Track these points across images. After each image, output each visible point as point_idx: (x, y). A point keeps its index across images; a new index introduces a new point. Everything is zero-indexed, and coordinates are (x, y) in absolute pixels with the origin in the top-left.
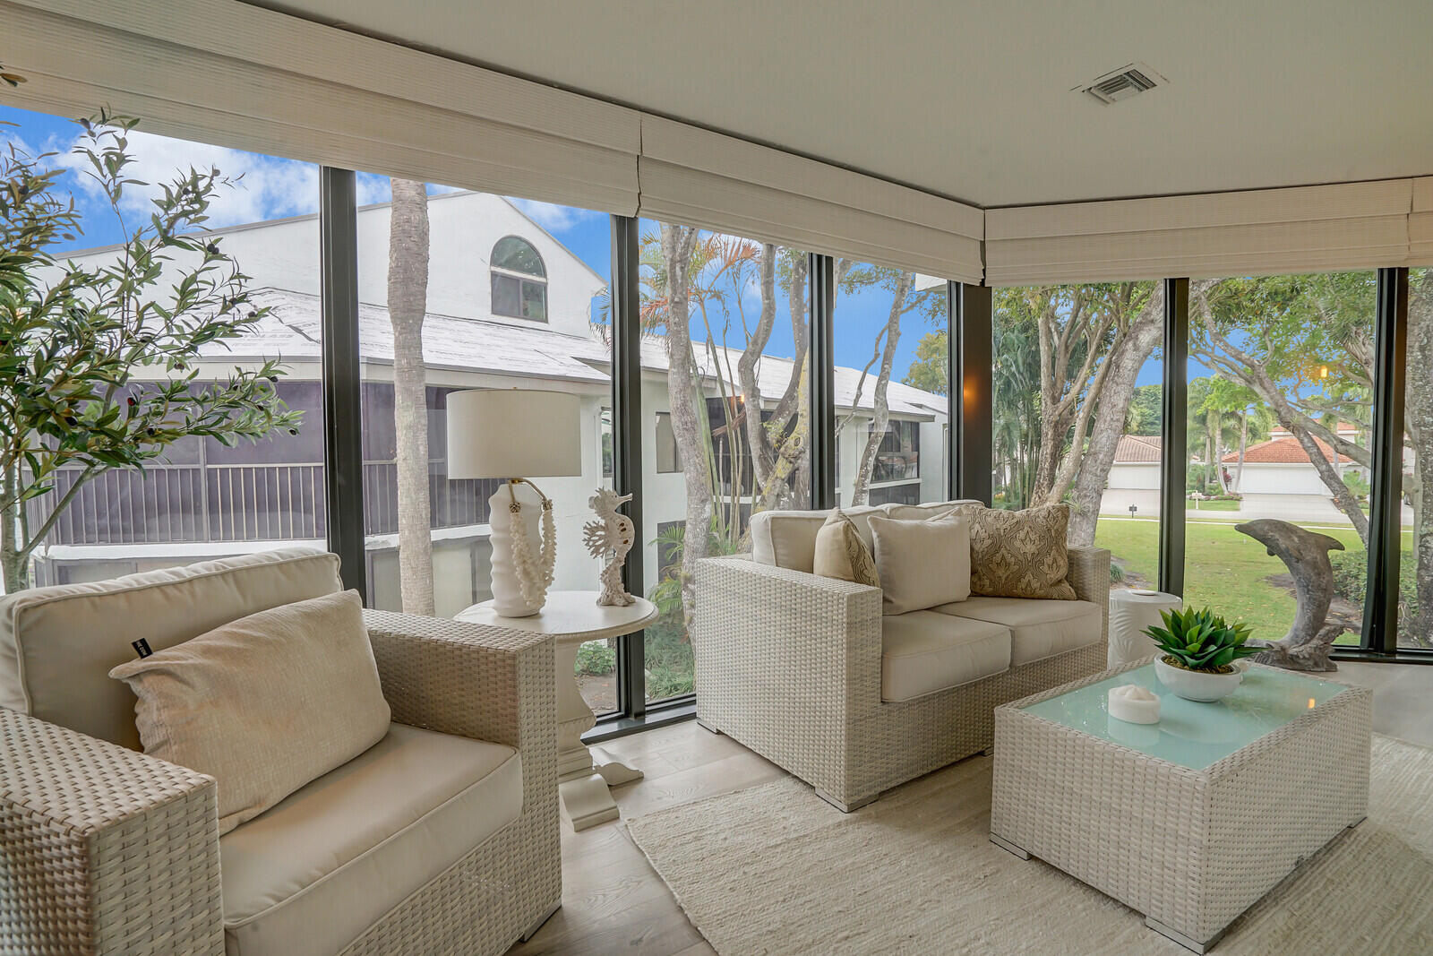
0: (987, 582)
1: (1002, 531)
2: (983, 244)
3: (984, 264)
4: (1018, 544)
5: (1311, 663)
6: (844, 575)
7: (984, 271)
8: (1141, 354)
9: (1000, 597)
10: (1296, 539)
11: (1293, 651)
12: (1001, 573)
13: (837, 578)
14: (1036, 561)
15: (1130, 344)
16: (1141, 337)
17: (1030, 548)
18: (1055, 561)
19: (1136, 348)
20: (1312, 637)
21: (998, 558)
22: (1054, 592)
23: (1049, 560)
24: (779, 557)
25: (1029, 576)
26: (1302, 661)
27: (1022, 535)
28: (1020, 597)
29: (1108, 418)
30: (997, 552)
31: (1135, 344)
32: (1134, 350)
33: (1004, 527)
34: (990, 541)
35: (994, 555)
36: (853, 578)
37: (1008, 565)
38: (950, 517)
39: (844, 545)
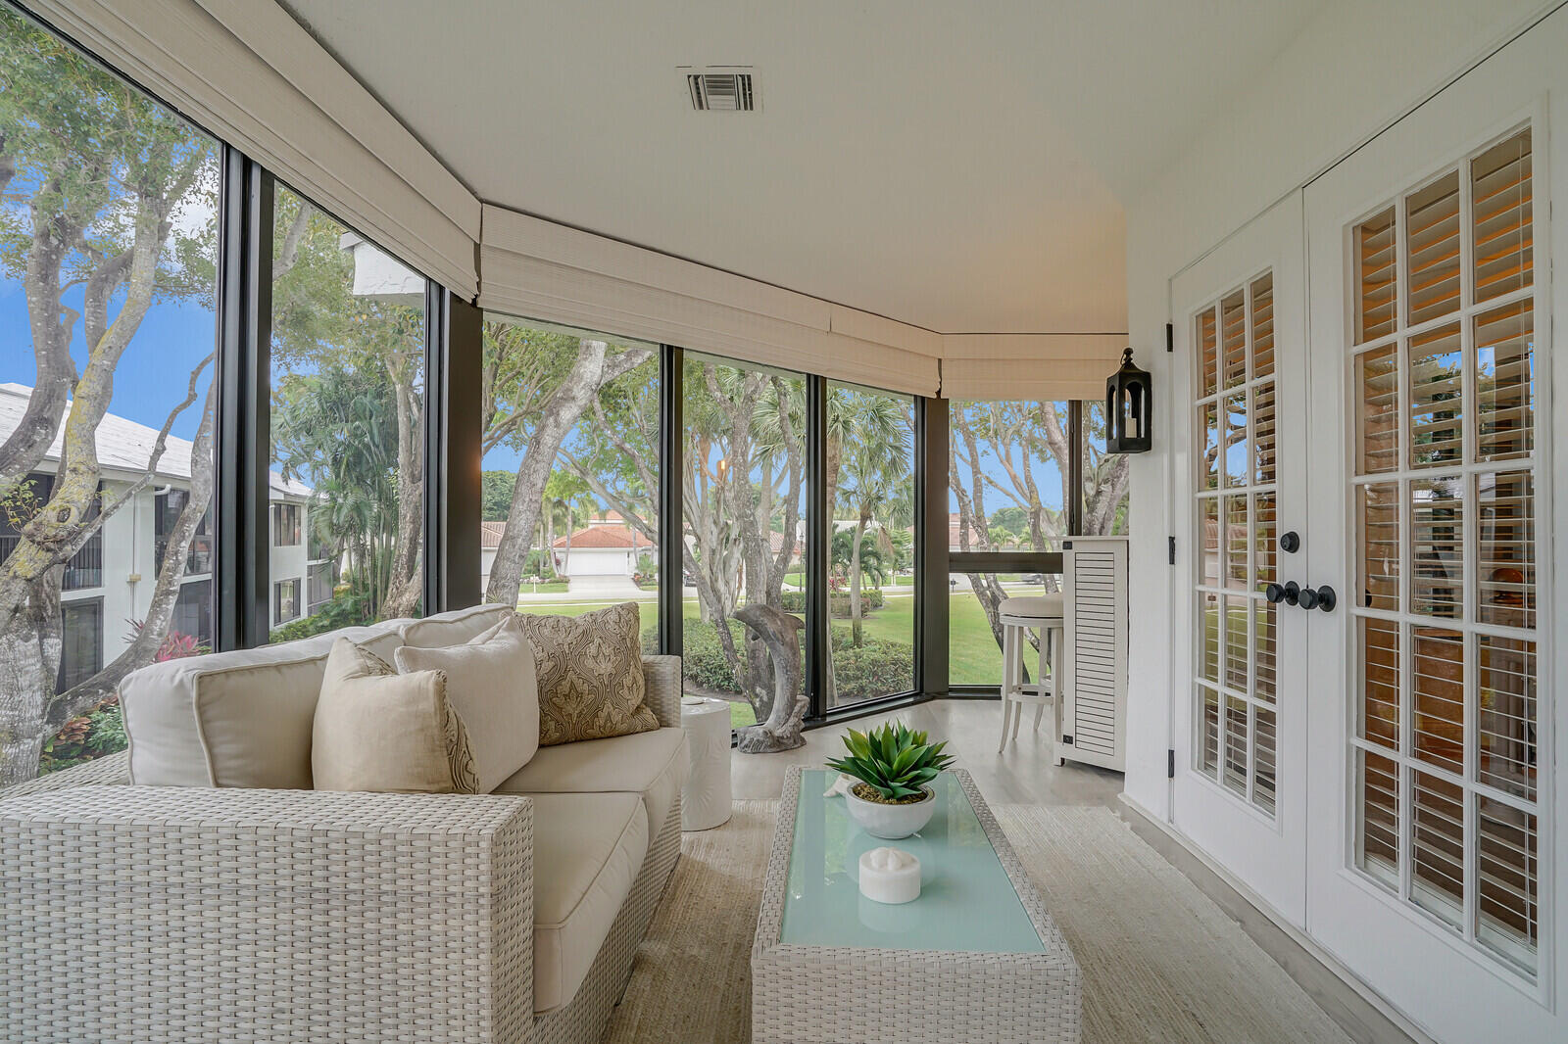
0: (553, 724)
1: (566, 647)
2: (477, 247)
3: (479, 275)
4: (590, 663)
5: (792, 741)
6: (429, 783)
7: (479, 284)
8: (561, 431)
9: (566, 743)
10: (779, 623)
11: (778, 733)
12: (572, 708)
13: (411, 791)
14: (613, 684)
15: (551, 419)
16: (562, 413)
17: (605, 668)
18: (635, 681)
19: (557, 425)
20: (789, 715)
21: (565, 686)
22: (638, 723)
23: (628, 681)
24: (222, 764)
25: (608, 707)
26: (785, 741)
27: (592, 649)
28: (594, 739)
29: (527, 499)
30: (563, 678)
31: (556, 421)
32: (555, 427)
33: (569, 640)
34: (551, 664)
35: (558, 683)
36: (450, 784)
37: (580, 695)
38: (502, 633)
39: (435, 722)
